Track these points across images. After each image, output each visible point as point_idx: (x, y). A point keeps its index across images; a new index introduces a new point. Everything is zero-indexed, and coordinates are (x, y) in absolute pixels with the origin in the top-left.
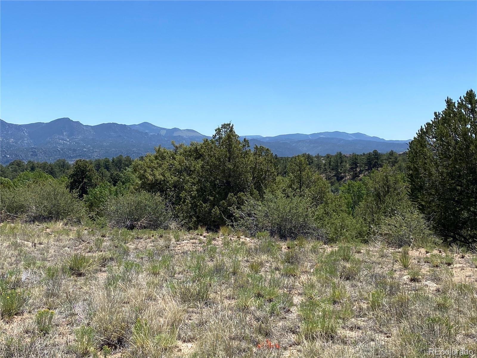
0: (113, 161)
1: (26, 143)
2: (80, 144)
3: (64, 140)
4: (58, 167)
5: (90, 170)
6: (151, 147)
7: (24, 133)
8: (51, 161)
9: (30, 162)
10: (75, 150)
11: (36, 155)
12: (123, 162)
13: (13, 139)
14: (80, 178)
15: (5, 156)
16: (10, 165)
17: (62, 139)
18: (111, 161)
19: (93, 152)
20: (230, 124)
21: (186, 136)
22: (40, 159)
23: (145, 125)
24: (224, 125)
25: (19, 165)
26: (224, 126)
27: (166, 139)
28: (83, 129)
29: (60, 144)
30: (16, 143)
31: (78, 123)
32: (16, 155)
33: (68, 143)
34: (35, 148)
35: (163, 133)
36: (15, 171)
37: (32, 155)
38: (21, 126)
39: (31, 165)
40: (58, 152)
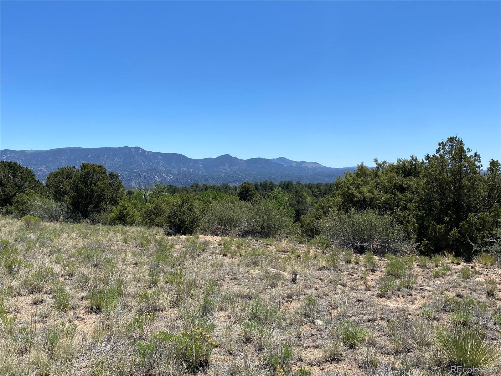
0: (261, 185)
1: (201, 172)
2: (236, 172)
3: (226, 170)
4: (223, 189)
5: (252, 190)
6: (285, 175)
7: (200, 165)
8: (219, 184)
9: (204, 185)
10: (233, 177)
11: (207, 180)
12: (268, 185)
13: (193, 169)
14: (245, 196)
15: (187, 181)
16: (191, 187)
17: (225, 169)
18: (260, 184)
19: (245, 178)
20: (456, 137)
21: (311, 167)
22: (211, 183)
23: (282, 159)
24: (451, 138)
25: (197, 187)
26: (451, 140)
27: (296, 169)
28: (239, 162)
29: (224, 172)
30: (194, 171)
31: (235, 158)
32: (195, 180)
33: (229, 172)
34: (207, 176)
35: (294, 165)
36: (194, 191)
37: (205, 180)
38: (197, 160)
39: (205, 187)
40: (222, 178)
